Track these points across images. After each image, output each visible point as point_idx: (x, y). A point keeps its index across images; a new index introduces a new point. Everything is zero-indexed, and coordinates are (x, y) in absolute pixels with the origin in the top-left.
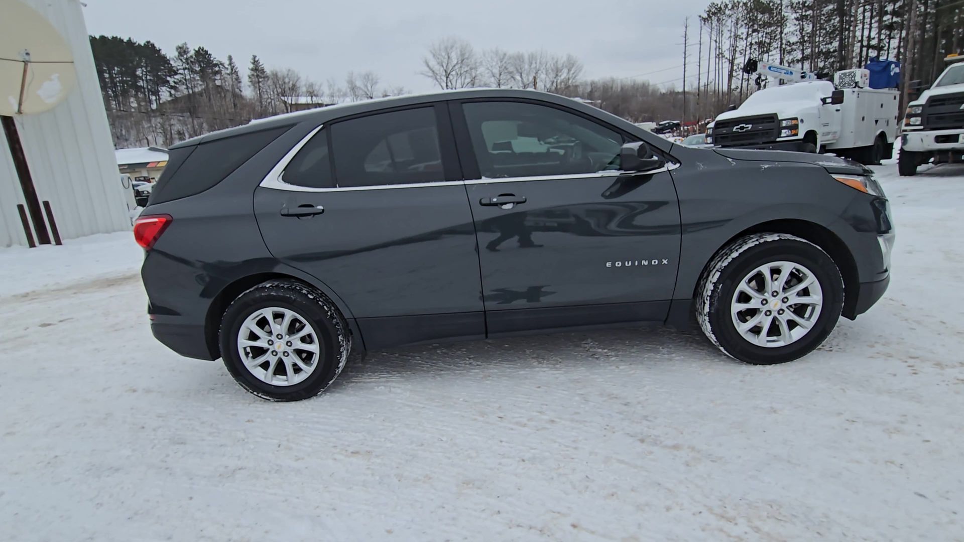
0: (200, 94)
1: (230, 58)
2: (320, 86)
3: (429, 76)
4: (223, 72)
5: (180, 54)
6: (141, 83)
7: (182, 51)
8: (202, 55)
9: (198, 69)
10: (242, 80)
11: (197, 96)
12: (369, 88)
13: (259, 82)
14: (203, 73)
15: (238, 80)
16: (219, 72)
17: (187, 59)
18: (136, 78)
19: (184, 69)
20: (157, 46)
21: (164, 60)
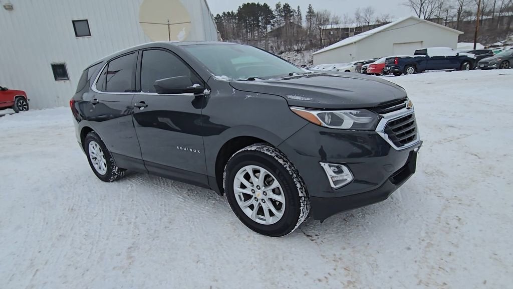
0: (283, 27)
1: (299, 7)
2: (340, 18)
3: (408, 5)
4: (294, 15)
5: (277, 8)
6: (260, 24)
7: (278, 6)
8: (287, 7)
9: (283, 15)
10: (302, 18)
11: (282, 28)
12: (368, 17)
13: (310, 18)
14: (285, 17)
15: (301, 19)
16: (293, 15)
17: (279, 10)
18: (259, 21)
19: (278, 15)
20: (268, 5)
21: (270, 12)
